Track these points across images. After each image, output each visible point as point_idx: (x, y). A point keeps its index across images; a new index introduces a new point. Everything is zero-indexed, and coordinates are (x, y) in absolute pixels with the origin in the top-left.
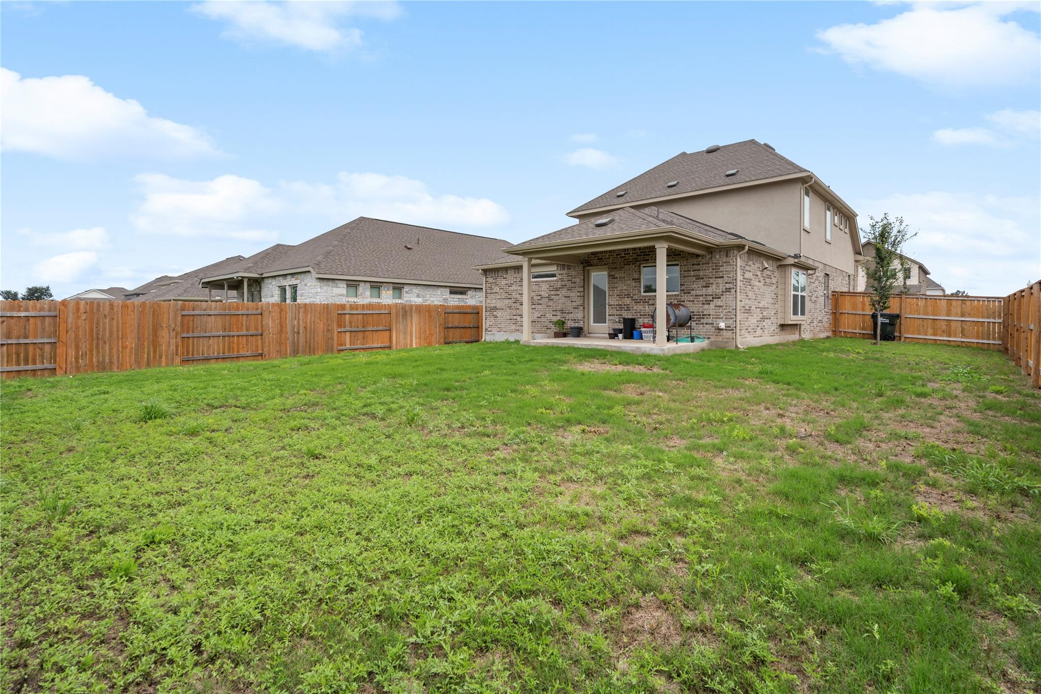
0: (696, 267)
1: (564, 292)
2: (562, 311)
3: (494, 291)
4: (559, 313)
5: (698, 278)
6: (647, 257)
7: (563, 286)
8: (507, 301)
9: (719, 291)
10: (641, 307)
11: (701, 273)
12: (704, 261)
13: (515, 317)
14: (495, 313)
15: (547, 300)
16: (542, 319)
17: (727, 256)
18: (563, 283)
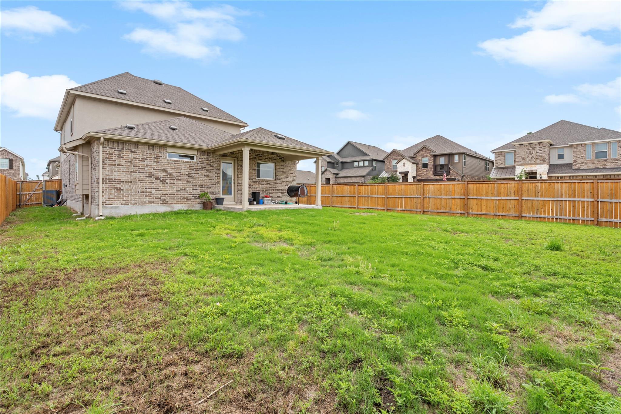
0: (283, 167)
1: (204, 172)
2: (202, 186)
3: (117, 162)
4: (198, 188)
5: (284, 173)
6: (261, 158)
7: (202, 168)
8: (137, 175)
9: (291, 180)
10: (257, 186)
11: (285, 170)
12: (285, 165)
13: (149, 190)
14: (118, 186)
15: (187, 177)
16: (182, 192)
17: (294, 164)
18: (203, 165)
